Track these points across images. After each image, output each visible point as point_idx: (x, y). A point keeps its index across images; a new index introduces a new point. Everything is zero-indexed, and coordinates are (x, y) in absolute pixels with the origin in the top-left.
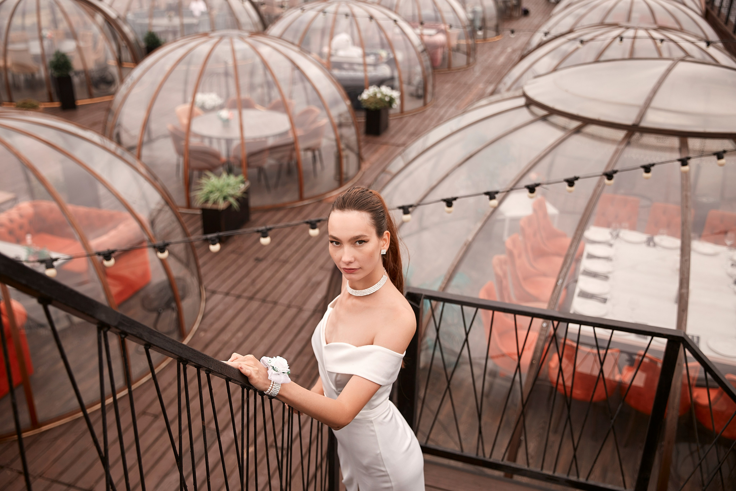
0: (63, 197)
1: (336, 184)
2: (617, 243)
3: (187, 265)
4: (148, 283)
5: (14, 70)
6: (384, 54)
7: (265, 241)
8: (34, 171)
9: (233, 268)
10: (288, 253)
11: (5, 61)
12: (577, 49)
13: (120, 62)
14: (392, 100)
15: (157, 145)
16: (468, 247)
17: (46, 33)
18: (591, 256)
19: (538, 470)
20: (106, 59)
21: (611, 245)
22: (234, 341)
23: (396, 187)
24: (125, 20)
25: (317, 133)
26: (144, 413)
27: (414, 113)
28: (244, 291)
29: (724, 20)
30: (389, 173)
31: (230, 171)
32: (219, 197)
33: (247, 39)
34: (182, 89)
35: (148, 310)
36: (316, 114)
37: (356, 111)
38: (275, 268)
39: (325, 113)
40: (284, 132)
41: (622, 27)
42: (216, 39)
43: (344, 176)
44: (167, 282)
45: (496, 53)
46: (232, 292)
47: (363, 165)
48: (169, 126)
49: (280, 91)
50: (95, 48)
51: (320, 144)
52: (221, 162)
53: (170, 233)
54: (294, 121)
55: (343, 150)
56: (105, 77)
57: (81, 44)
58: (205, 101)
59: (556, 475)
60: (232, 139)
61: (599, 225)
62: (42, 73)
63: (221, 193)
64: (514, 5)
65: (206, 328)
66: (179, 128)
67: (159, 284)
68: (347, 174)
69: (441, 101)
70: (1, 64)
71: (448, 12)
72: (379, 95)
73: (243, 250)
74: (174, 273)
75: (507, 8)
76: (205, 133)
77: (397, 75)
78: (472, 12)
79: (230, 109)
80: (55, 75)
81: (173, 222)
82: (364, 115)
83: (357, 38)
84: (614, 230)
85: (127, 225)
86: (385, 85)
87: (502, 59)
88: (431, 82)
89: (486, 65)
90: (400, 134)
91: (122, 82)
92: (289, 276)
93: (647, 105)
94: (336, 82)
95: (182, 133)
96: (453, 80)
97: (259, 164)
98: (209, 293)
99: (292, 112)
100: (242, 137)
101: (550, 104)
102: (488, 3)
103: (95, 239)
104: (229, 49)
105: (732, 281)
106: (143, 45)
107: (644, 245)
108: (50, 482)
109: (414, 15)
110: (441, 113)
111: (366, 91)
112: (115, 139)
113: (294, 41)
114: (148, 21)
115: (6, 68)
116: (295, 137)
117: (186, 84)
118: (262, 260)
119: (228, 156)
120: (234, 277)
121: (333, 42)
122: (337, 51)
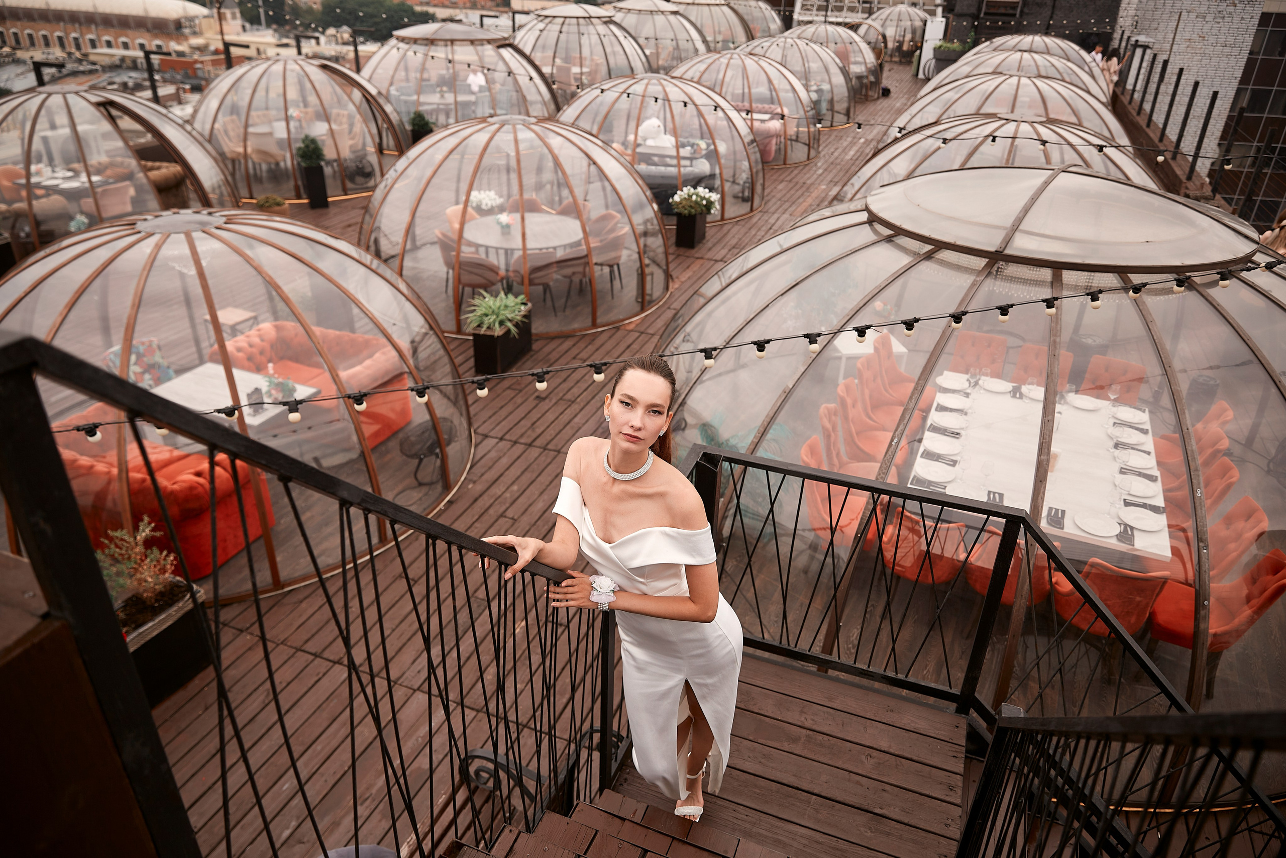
0: (309, 318)
1: (638, 308)
2: (975, 393)
3: (455, 403)
4: (408, 423)
5: (255, 158)
6: (703, 145)
7: (541, 386)
8: (277, 288)
9: (510, 407)
10: (576, 391)
11: (245, 147)
12: (939, 148)
13: (380, 150)
14: (710, 204)
15: (421, 254)
16: (788, 394)
17: (293, 112)
18: (942, 408)
19: (851, 663)
20: (364, 145)
21: (967, 395)
22: (508, 495)
23: (709, 314)
24: (388, 99)
25: (616, 244)
27: (738, 220)
28: (522, 436)
29: (1137, 108)
30: (702, 295)
31: (509, 290)
32: (494, 321)
33: (534, 127)
34: (453, 186)
35: (407, 456)
36: (616, 220)
37: (665, 217)
38: (560, 409)
39: (626, 220)
40: (575, 243)
41: (1001, 119)
42: (496, 126)
43: (647, 298)
44: (430, 423)
45: (845, 144)
46: (507, 437)
47: (671, 285)
48: (437, 232)
49: (571, 192)
50: (350, 132)
51: (619, 257)
52: (499, 278)
53: (435, 362)
54: (587, 229)
55: (648, 266)
56: (363, 168)
57: (334, 127)
58: (480, 201)
59: (871, 669)
60: (512, 250)
61: (955, 369)
62: (288, 161)
63: (498, 316)
64: (871, 83)
65: (475, 479)
66: (450, 234)
67: (420, 424)
68: (651, 295)
69: (772, 205)
70: (241, 150)
71: (787, 91)
72: (694, 198)
73: (523, 386)
74: (439, 412)
75: (862, 85)
76: (480, 241)
77: (717, 171)
78: (816, 91)
79: (511, 212)
80: (303, 164)
81: (439, 350)
82: (675, 222)
83: (670, 125)
84: (972, 377)
85: (384, 353)
86: (703, 185)
87: (852, 153)
88: (761, 181)
89: (831, 160)
90: (719, 247)
91: (383, 175)
92: (576, 420)
93: (1015, 227)
94: (640, 182)
95: (452, 240)
96: (789, 178)
97: (544, 280)
98: (480, 438)
99: (585, 217)
100: (524, 248)
101: (897, 222)
102: (839, 79)
103: (346, 369)
104: (511, 137)
105: (1111, 444)
106: (408, 127)
107: (1009, 396)
108: (294, 650)
109: (743, 94)
110: (772, 221)
111: (679, 192)
112: (373, 248)
113: (592, 128)
114: (415, 97)
115: (246, 155)
116: (589, 249)
117: (459, 180)
118: (544, 399)
119: (507, 271)
120: (509, 418)
121: (640, 128)
122: (645, 140)
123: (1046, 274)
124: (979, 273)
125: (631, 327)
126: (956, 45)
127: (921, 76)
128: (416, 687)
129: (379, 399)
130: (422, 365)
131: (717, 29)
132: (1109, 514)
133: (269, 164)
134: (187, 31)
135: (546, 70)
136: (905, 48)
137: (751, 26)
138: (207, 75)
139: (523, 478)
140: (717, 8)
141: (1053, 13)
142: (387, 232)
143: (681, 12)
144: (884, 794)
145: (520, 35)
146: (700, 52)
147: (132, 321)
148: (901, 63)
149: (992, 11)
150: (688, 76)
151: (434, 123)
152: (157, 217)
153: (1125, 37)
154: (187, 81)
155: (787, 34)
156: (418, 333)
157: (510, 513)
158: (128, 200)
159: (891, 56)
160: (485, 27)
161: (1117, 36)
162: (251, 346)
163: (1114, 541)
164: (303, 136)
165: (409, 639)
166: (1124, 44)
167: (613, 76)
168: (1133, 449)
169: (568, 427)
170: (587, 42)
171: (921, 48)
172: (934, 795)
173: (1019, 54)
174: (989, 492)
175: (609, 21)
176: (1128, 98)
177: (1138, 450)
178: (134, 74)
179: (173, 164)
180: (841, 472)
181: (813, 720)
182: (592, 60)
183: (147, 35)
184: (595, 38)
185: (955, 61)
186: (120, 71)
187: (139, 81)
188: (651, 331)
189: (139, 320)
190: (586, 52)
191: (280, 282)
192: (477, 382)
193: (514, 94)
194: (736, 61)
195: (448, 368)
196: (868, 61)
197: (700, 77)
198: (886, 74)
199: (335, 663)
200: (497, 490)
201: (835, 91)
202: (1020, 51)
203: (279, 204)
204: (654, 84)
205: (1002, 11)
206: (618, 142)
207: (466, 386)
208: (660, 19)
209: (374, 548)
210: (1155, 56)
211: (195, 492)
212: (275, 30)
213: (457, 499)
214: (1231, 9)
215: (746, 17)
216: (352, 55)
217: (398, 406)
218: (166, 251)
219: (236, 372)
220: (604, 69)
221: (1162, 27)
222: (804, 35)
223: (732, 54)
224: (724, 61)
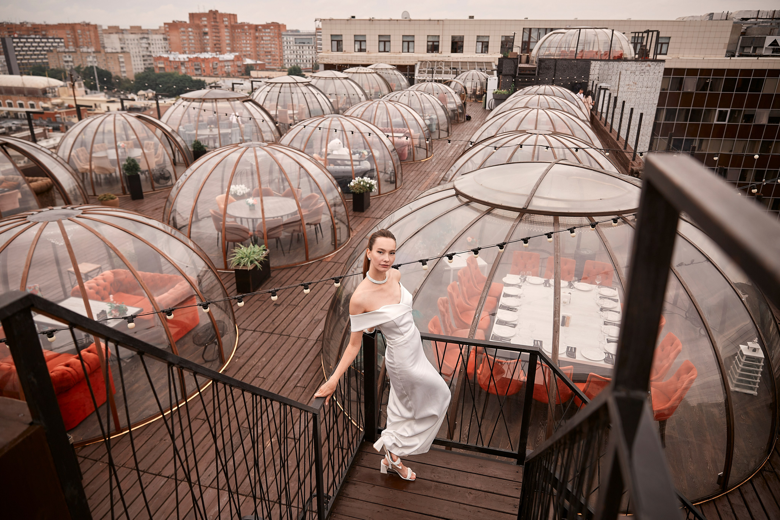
0: (134, 266)
1: (332, 248)
2: (524, 286)
3: (225, 311)
4: (198, 325)
5: (97, 171)
6: (365, 152)
7: (274, 298)
8: (115, 250)
9: (259, 311)
10: (298, 299)
11: (90, 166)
12: (493, 152)
13: (174, 163)
14: (371, 186)
15: (201, 224)
16: (417, 293)
17: (120, 143)
18: (506, 295)
20: (164, 161)
21: (520, 287)
22: (260, 364)
24: (178, 134)
25: (318, 212)
26: (196, 418)
27: (388, 194)
28: (267, 328)
29: (604, 122)
31: (255, 242)
32: (247, 262)
33: (266, 148)
34: (220, 184)
35: (197, 345)
36: (317, 199)
37: (345, 195)
38: (289, 310)
39: (322, 198)
40: (294, 213)
41: (528, 133)
42: (244, 149)
43: (338, 242)
44: (211, 324)
45: (447, 148)
46: (258, 329)
47: (351, 234)
48: (211, 211)
49: (290, 184)
50: (156, 154)
51: (320, 219)
52: (249, 236)
53: (213, 287)
54: (300, 205)
55: (337, 224)
56: (164, 174)
57: (146, 151)
58: (236, 191)
59: (469, 444)
60: (257, 219)
61: (513, 273)
62: (117, 172)
63: (249, 258)
64: (460, 113)
65: (239, 356)
66: (218, 211)
67: (205, 325)
68: (340, 240)
69: (408, 185)
70: (88, 167)
71: (413, 120)
72: (362, 183)
73: (266, 298)
74: (216, 318)
75: (455, 115)
76: (237, 215)
77: (375, 167)
78: (429, 119)
79: (254, 197)
80: (127, 174)
81: (214, 280)
82: (352, 197)
83: (346, 142)
84: (522, 276)
85: (181, 285)
86: (367, 175)
87: (451, 153)
88: (400, 172)
89: (440, 157)
90: (378, 210)
91: (176, 180)
92: (299, 316)
93: (532, 195)
94: (330, 176)
95: (220, 215)
96: (416, 169)
97: (276, 236)
98: (242, 331)
99: (298, 198)
100: (263, 217)
101: (471, 195)
102: (441, 112)
103: (158, 296)
104: (253, 154)
105: (599, 309)
106: (191, 149)
107: (543, 286)
108: (130, 470)
109: (388, 122)
110: (408, 194)
111: (353, 180)
112: (172, 222)
113: (300, 146)
114: (195, 132)
115: (91, 170)
116: (302, 216)
117: (223, 180)
118: (279, 305)
119: (254, 231)
120: (259, 318)
121: (328, 145)
122: (332, 151)
123: (551, 219)
124: (516, 220)
125: (329, 259)
126: (504, 91)
127: (487, 108)
128: (207, 485)
129: (179, 312)
130: (204, 290)
131: (371, 86)
132: (599, 348)
133: (106, 174)
134: (50, 95)
135: (273, 113)
136: (478, 93)
137: (390, 84)
138: (63, 121)
139: (269, 353)
140: (370, 75)
141: (555, 73)
142: (180, 212)
143: (350, 77)
144: (479, 514)
145: (256, 94)
146: (362, 100)
147: (26, 275)
148: (476, 101)
149: (522, 73)
150: (355, 115)
151: (206, 146)
152: (40, 212)
153: (595, 84)
154: (50, 125)
155: (410, 88)
156: (202, 271)
157: (261, 375)
158: (17, 201)
159: (470, 98)
160: (235, 90)
161: (590, 83)
162: (98, 285)
163: (603, 363)
164: (127, 157)
165: (202, 456)
166: (594, 88)
167: (312, 115)
168: (610, 311)
169: (294, 321)
170: (296, 96)
171: (486, 94)
172: (506, 511)
173: (538, 96)
174: (535, 341)
175: (308, 84)
176: (599, 117)
177: (613, 311)
178: (16, 122)
179: (46, 178)
180: (453, 336)
181: (438, 476)
182: (299, 106)
183: (25, 98)
184: (301, 95)
185: (505, 100)
186: (6, 120)
187: (19, 126)
188: (341, 262)
189: (30, 275)
190: (295, 102)
191: (115, 245)
192: (237, 298)
193: (254, 128)
194: (382, 105)
195: (220, 291)
196: (457, 101)
197: (362, 114)
198: (468, 108)
199: (156, 475)
200: (253, 362)
201: (440, 119)
202: (538, 94)
203: (112, 199)
204: (335, 121)
205: (528, 72)
206: (317, 153)
207: (232, 301)
208: (337, 82)
209: (179, 402)
210: (610, 94)
211: (65, 376)
212: (106, 93)
213: (229, 369)
214: (648, 68)
215: (387, 79)
216: (155, 106)
217: (190, 316)
218: (46, 232)
219: (91, 302)
220: (307, 111)
221: (613, 78)
222: (420, 89)
223: (380, 101)
224: (375, 105)
